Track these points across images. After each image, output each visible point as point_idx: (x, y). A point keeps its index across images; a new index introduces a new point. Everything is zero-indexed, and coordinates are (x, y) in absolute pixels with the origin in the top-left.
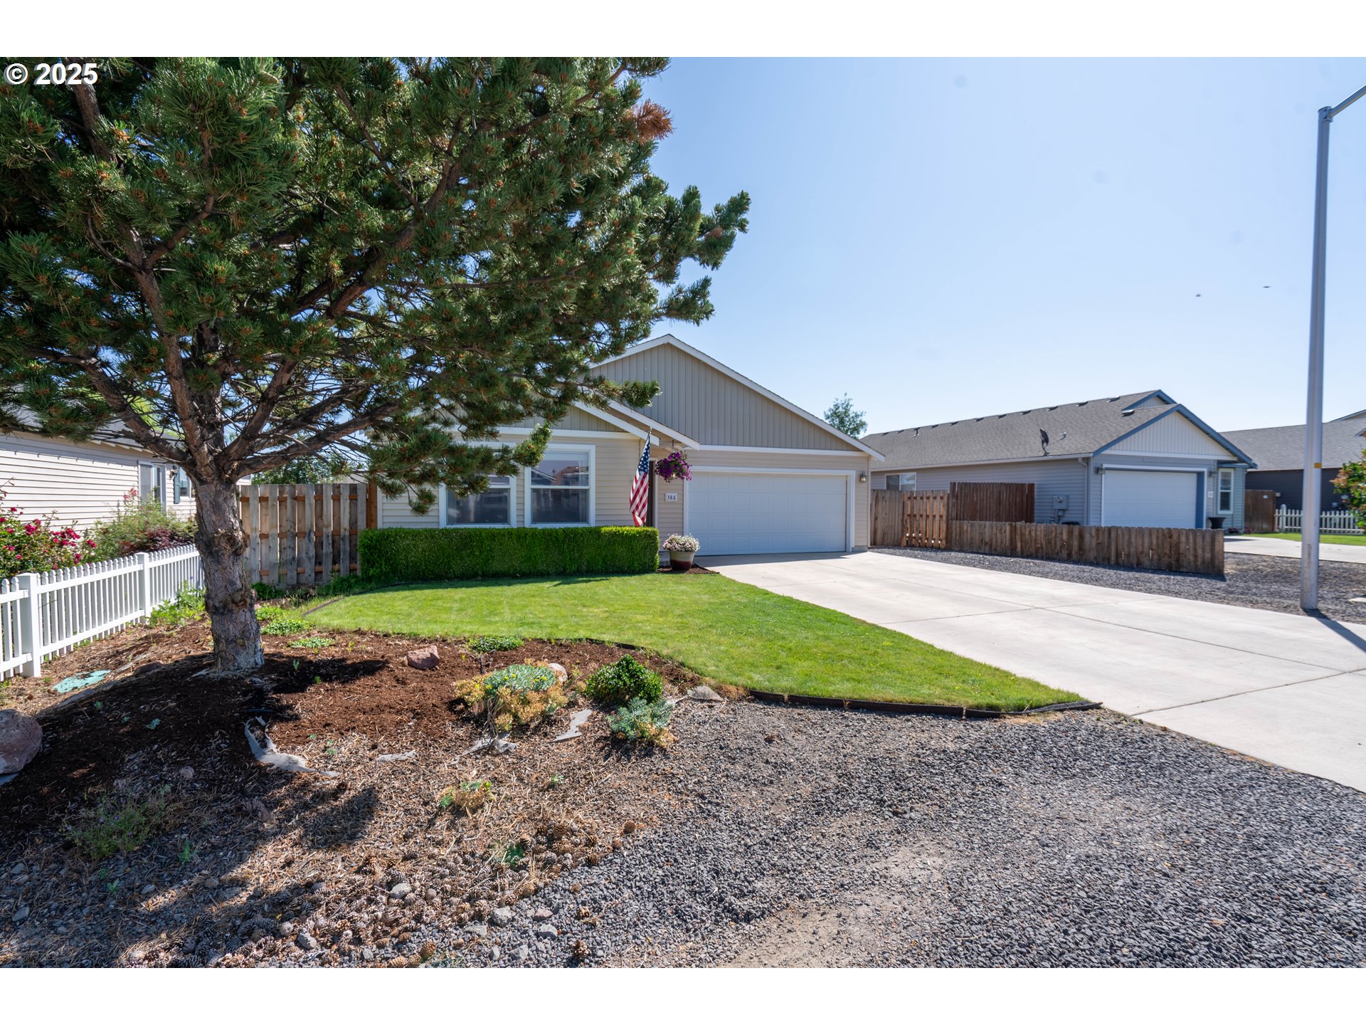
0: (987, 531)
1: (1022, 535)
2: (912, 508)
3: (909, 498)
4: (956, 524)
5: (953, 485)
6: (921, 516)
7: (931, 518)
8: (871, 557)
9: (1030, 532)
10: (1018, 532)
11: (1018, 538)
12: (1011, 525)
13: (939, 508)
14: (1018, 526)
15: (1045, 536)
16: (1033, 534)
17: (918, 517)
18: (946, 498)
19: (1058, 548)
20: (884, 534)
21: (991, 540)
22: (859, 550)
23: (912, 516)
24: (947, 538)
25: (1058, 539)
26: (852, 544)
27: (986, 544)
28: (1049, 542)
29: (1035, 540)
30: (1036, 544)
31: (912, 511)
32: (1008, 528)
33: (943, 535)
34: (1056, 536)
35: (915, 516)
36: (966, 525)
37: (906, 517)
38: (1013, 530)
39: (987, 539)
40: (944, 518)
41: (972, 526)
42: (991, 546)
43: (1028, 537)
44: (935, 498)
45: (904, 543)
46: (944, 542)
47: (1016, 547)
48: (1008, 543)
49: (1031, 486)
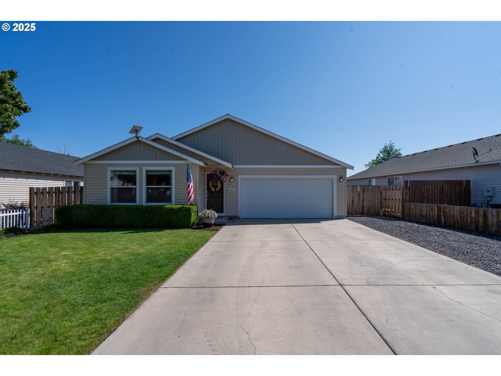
0: (424, 208)
1: (444, 212)
2: (386, 195)
3: (384, 190)
4: (407, 204)
5: (406, 182)
6: (390, 199)
7: (394, 200)
8: (346, 222)
9: (450, 211)
10: (442, 211)
11: (442, 214)
12: (438, 206)
13: (398, 195)
14: (442, 207)
15: (460, 214)
16: (452, 212)
17: (388, 200)
18: (401, 190)
19: (469, 223)
20: (369, 209)
21: (427, 214)
22: (339, 218)
23: (386, 199)
24: (402, 212)
25: (468, 217)
26: (335, 214)
27: (424, 217)
28: (462, 218)
29: (453, 216)
30: (454, 219)
31: (385, 197)
32: (436, 208)
33: (400, 211)
34: (467, 215)
35: (387, 199)
36: (412, 205)
37: (382, 199)
38: (439, 209)
39: (424, 214)
40: (401, 200)
41: (416, 206)
42: (426, 218)
43: (448, 214)
44: (396, 190)
45: (381, 214)
46: (401, 214)
47: (441, 220)
48: (436, 217)
49: (468, 182)
